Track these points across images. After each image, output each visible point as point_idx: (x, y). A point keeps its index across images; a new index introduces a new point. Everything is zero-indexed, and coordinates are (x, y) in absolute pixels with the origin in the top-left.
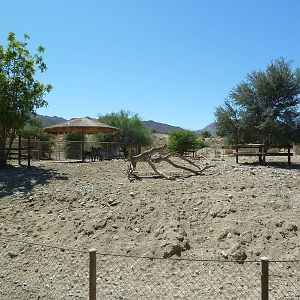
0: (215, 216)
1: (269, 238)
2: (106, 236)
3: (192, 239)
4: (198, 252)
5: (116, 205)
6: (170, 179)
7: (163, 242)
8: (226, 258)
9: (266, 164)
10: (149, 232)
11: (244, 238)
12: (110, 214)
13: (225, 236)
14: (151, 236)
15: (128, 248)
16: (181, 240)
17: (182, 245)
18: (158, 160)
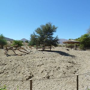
0: (38, 66)
1: (54, 71)
2: (5, 76)
3: (33, 73)
4: (36, 77)
5: (6, 65)
6: (20, 55)
7: (25, 75)
8: (44, 78)
9: (45, 51)
10: (19, 73)
11: (48, 71)
12: (4, 68)
13: (43, 71)
14: (21, 74)
15: (14, 79)
16: (31, 74)
17: (31, 75)
18: (15, 50)
